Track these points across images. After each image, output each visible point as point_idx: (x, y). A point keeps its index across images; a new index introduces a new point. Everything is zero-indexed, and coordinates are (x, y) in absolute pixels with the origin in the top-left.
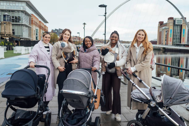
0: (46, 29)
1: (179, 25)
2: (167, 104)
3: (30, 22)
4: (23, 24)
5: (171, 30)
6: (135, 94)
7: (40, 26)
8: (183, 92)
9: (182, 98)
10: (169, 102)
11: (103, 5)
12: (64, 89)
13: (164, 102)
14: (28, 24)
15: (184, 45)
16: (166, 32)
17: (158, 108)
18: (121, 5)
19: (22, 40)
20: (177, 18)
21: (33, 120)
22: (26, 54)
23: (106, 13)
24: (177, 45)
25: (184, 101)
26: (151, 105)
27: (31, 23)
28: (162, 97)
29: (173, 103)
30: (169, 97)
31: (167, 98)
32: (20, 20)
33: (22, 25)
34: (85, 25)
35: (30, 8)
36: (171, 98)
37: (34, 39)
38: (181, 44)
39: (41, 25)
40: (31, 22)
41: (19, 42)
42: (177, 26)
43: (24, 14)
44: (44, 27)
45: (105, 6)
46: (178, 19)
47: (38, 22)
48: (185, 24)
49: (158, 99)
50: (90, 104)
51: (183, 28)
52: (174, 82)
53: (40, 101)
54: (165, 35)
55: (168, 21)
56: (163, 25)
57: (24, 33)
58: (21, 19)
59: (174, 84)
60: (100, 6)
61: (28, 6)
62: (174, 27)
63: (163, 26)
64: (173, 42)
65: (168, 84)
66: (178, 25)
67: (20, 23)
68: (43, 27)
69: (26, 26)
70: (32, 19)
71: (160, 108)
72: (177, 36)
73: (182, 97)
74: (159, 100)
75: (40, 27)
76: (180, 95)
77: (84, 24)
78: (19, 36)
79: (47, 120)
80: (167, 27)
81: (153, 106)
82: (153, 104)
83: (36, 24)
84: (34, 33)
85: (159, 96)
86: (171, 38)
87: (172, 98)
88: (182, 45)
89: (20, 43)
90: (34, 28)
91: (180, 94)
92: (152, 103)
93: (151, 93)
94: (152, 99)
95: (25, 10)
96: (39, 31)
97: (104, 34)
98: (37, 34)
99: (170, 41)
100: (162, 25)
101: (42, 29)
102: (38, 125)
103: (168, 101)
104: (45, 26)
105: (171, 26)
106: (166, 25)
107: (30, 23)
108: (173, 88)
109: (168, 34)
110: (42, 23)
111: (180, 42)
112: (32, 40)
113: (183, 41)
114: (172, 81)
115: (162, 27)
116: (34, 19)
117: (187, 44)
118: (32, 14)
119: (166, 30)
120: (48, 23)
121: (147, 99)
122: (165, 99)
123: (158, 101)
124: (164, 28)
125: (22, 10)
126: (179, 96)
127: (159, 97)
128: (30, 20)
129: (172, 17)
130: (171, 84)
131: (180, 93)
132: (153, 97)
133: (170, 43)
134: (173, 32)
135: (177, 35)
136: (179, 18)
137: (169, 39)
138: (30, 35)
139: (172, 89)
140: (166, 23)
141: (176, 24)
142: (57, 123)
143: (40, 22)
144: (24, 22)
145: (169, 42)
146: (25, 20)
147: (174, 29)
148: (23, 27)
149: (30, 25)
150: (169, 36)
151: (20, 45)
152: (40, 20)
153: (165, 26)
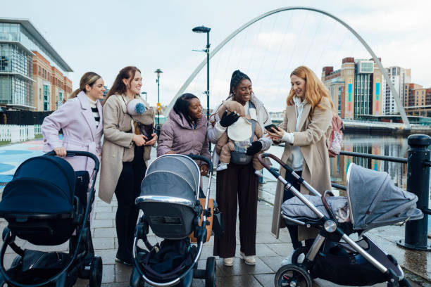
0: (68, 84)
1: (367, 74)
2: (360, 226)
3: (30, 69)
4: (13, 73)
5: (350, 86)
6: (291, 207)
7: (54, 78)
8: (393, 198)
9: (391, 209)
10: (364, 220)
11: (203, 27)
12: (144, 195)
13: (353, 222)
14: (24, 74)
15: (380, 119)
16: (340, 89)
17: (342, 235)
18: (238, 31)
19: (10, 110)
20: (362, 60)
21: (66, 269)
22: (22, 142)
23: (208, 46)
24: (365, 118)
25: (396, 216)
26: (327, 229)
27: (32, 71)
28: (348, 212)
29: (374, 222)
30: (365, 210)
31: (360, 212)
32: (6, 64)
33: (11, 76)
34: (160, 74)
35: (30, 36)
36: (368, 212)
37: (41, 109)
38: (374, 115)
39: (57, 76)
40: (33, 69)
41: (5, 115)
42: (362, 76)
43: (15, 51)
44: (62, 80)
45: (207, 30)
46: (363, 62)
47: (49, 70)
48: (379, 73)
49: (342, 215)
50: (197, 228)
51: (376, 80)
52: (374, 177)
53: (81, 228)
54: (338, 97)
55: (342, 66)
56: (331, 76)
57: (15, 96)
58: (9, 62)
59: (373, 180)
60: (196, 30)
61: (25, 34)
62: (356, 79)
63: (333, 77)
64: (355, 113)
65: (361, 181)
66: (364, 74)
67: (7, 71)
68: (59, 81)
69: (21, 78)
70: (36, 61)
71: (345, 236)
72: (363, 99)
73: (391, 207)
74: (342, 218)
75: (54, 81)
76: (387, 204)
77: (159, 72)
78: (3, 101)
79: (94, 273)
80: (341, 79)
81: (332, 231)
82: (330, 227)
83: (44, 74)
84: (39, 94)
85: (342, 209)
86: (350, 104)
87: (370, 210)
88: (375, 117)
89: (5, 118)
90: (40, 82)
91: (387, 201)
92: (328, 225)
93: (325, 205)
94: (328, 216)
95: (18, 41)
96: (50, 91)
97: (206, 92)
98: (46, 98)
99: (350, 109)
100: (329, 74)
101: (60, 86)
102: (74, 284)
103: (363, 218)
104: (65, 78)
105: (350, 76)
106: (338, 74)
107: (30, 73)
108: (372, 190)
109: (343, 93)
110: (58, 71)
111: (371, 113)
112: (34, 111)
113: (377, 109)
114: (369, 176)
115: (329, 79)
116: (40, 63)
117: (385, 116)
118: (34, 52)
119: (340, 86)
120: (72, 71)
121: (318, 217)
122: (357, 214)
123: (341, 221)
124: (334, 80)
125: (10, 40)
126: (384, 207)
127: (343, 212)
128: (30, 65)
129: (352, 57)
130: (367, 181)
131: (386, 199)
132: (329, 211)
133: (349, 114)
134: (355, 90)
135: (363, 97)
136: (366, 60)
137: (346, 106)
138: (30, 100)
139: (369, 193)
140: (339, 71)
141: (361, 72)
142: (115, 282)
143: (53, 68)
144: (15, 69)
145: (346, 112)
146: (18, 65)
147: (356, 83)
148: (13, 81)
149: (30, 76)
150: (347, 99)
151: (6, 121)
152: (53, 64)
153: (336, 76)
